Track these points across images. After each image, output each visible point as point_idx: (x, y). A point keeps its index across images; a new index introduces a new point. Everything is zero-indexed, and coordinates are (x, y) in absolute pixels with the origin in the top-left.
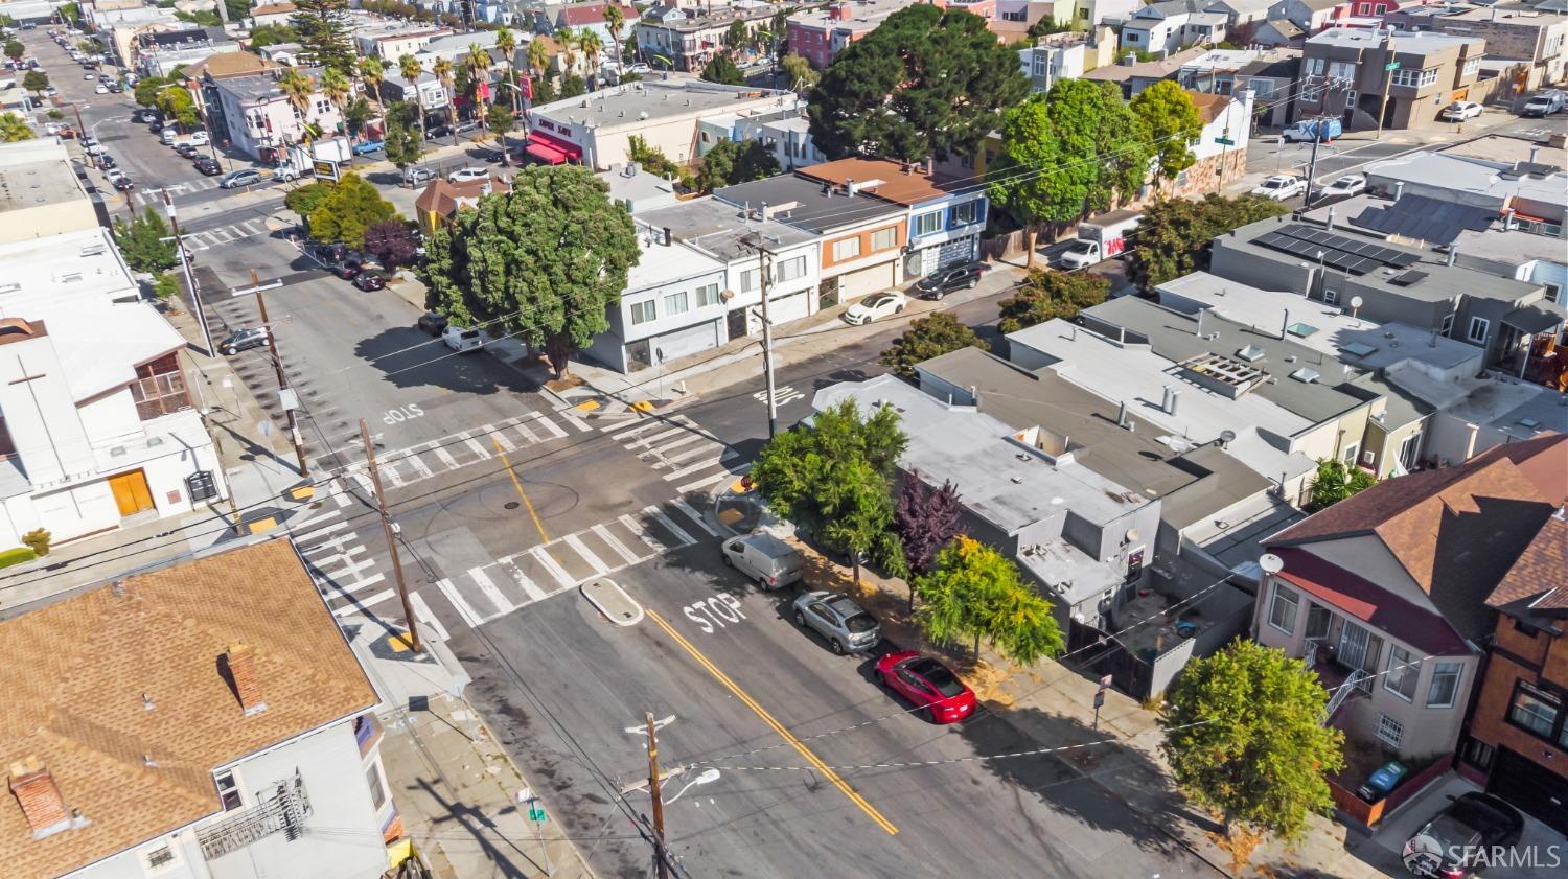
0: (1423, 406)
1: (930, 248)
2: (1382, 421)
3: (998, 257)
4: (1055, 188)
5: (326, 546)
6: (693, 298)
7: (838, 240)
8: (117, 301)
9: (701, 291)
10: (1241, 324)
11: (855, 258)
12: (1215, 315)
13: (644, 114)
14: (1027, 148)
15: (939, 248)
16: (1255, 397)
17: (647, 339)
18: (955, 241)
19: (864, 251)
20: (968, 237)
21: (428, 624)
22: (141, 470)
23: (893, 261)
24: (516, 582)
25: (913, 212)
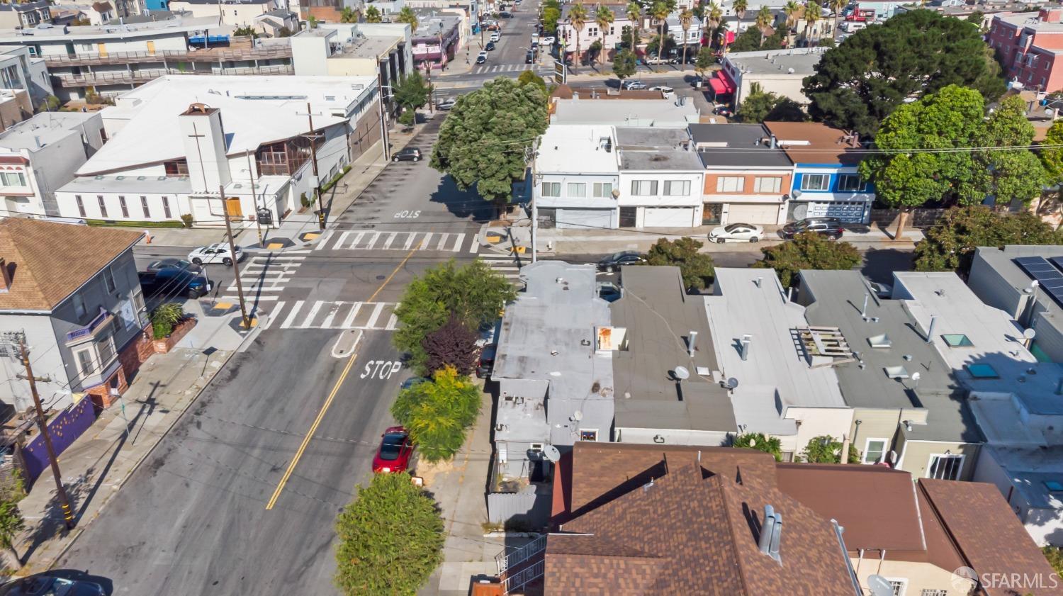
0: (973, 435)
1: (818, 202)
2: (910, 429)
3: (882, 227)
4: (898, 176)
5: (283, 265)
6: (590, 189)
7: (724, 176)
8: (334, 115)
9: (597, 186)
10: (913, 319)
11: (737, 193)
12: (902, 306)
13: (791, 70)
14: (887, 138)
15: (828, 205)
16: (832, 371)
17: (555, 208)
18: (839, 203)
19: (748, 189)
20: (860, 203)
21: (269, 319)
22: (237, 199)
23: (779, 204)
24: (328, 314)
25: (796, 170)
